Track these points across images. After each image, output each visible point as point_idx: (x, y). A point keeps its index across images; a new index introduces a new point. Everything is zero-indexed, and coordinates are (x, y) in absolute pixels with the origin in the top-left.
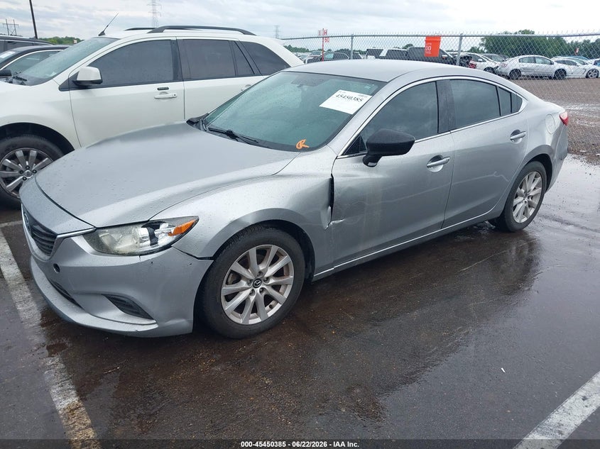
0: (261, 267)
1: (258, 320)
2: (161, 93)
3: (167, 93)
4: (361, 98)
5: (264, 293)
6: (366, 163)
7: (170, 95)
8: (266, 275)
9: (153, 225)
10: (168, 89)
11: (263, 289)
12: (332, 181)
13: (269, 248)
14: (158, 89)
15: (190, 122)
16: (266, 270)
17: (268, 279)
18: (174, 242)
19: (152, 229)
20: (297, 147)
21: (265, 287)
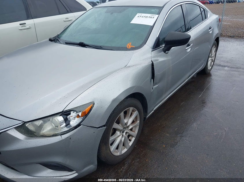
0: (126, 121)
1: (126, 150)
2: (22, 27)
3: (25, 26)
4: (153, 16)
5: (127, 135)
6: (165, 52)
7: (27, 27)
8: (128, 125)
9: (66, 114)
10: (25, 24)
11: (126, 133)
12: (153, 65)
13: (129, 110)
14: (20, 24)
15: (50, 40)
16: (127, 122)
17: (128, 126)
18: (82, 122)
19: (65, 116)
20: (128, 47)
21: (127, 131)
